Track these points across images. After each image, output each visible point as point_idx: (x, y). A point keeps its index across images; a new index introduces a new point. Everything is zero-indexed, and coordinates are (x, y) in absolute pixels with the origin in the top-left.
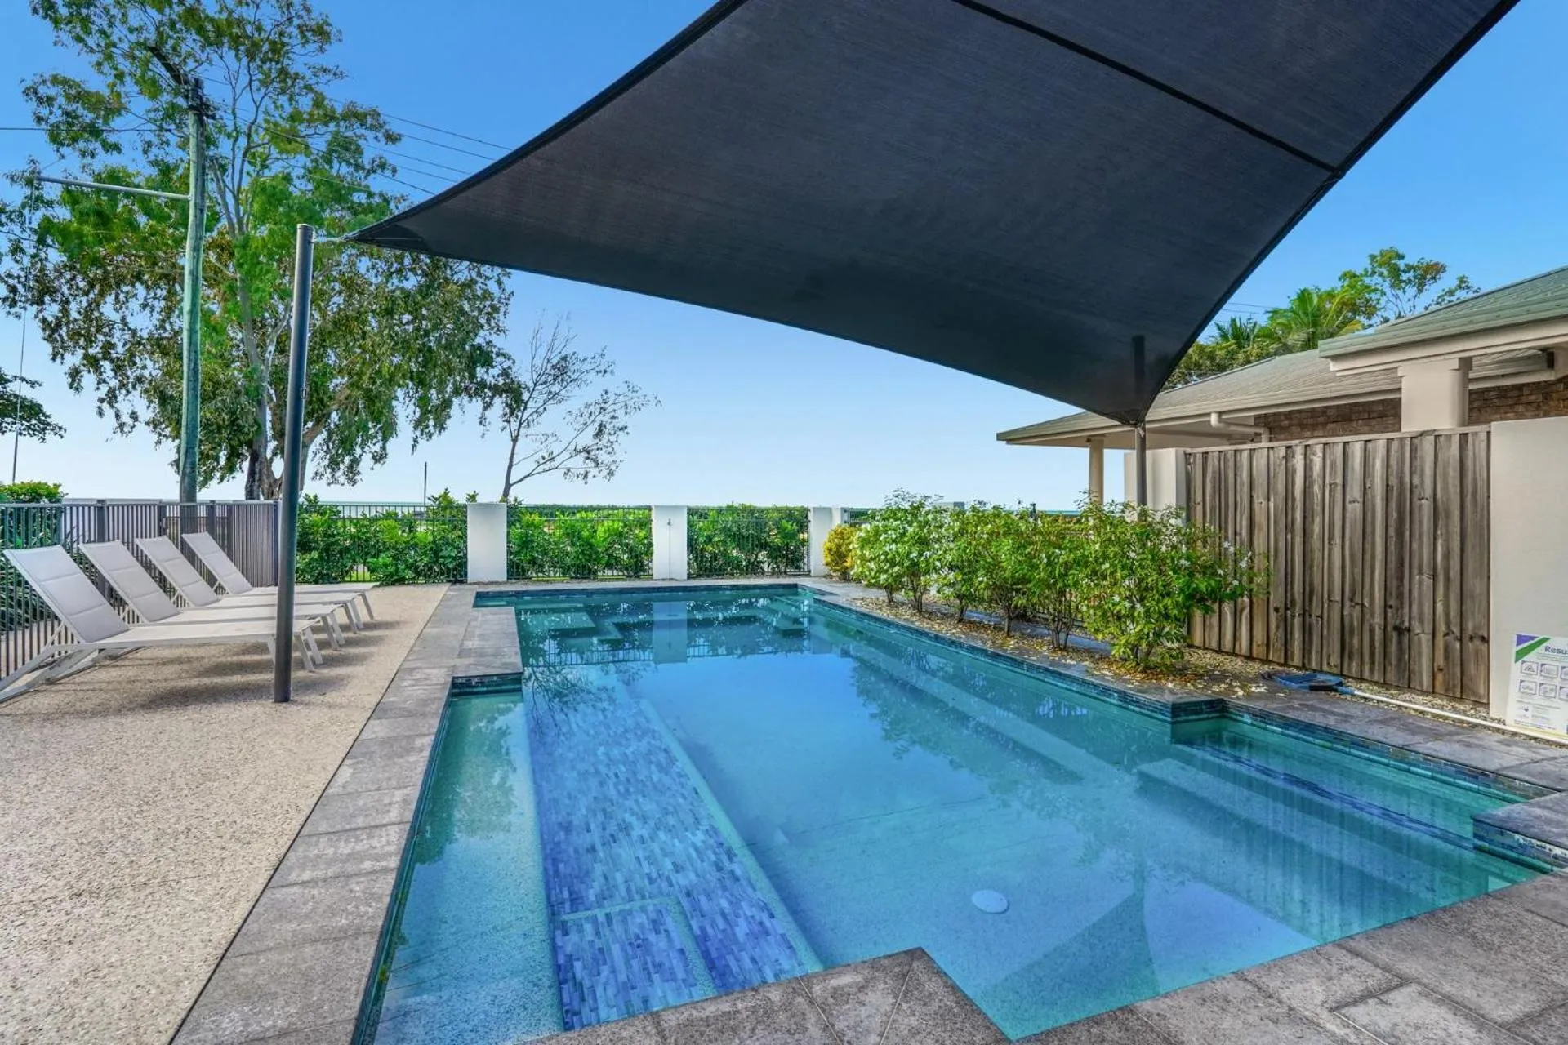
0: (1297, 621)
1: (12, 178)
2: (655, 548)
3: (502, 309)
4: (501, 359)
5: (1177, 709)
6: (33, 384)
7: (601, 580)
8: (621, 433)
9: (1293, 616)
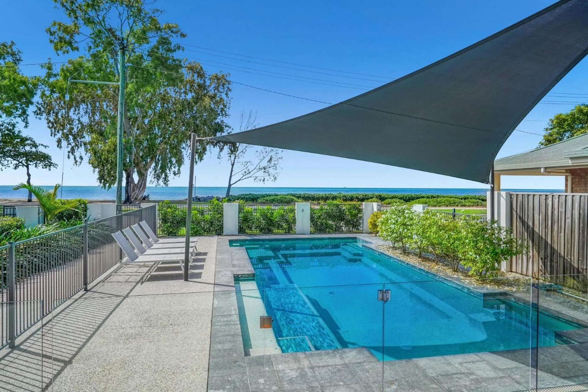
0: (549, 263)
1: (42, 66)
2: (297, 220)
3: (228, 106)
4: (227, 128)
5: (485, 295)
6: (46, 147)
7: (275, 234)
8: (280, 160)
9: (547, 262)
